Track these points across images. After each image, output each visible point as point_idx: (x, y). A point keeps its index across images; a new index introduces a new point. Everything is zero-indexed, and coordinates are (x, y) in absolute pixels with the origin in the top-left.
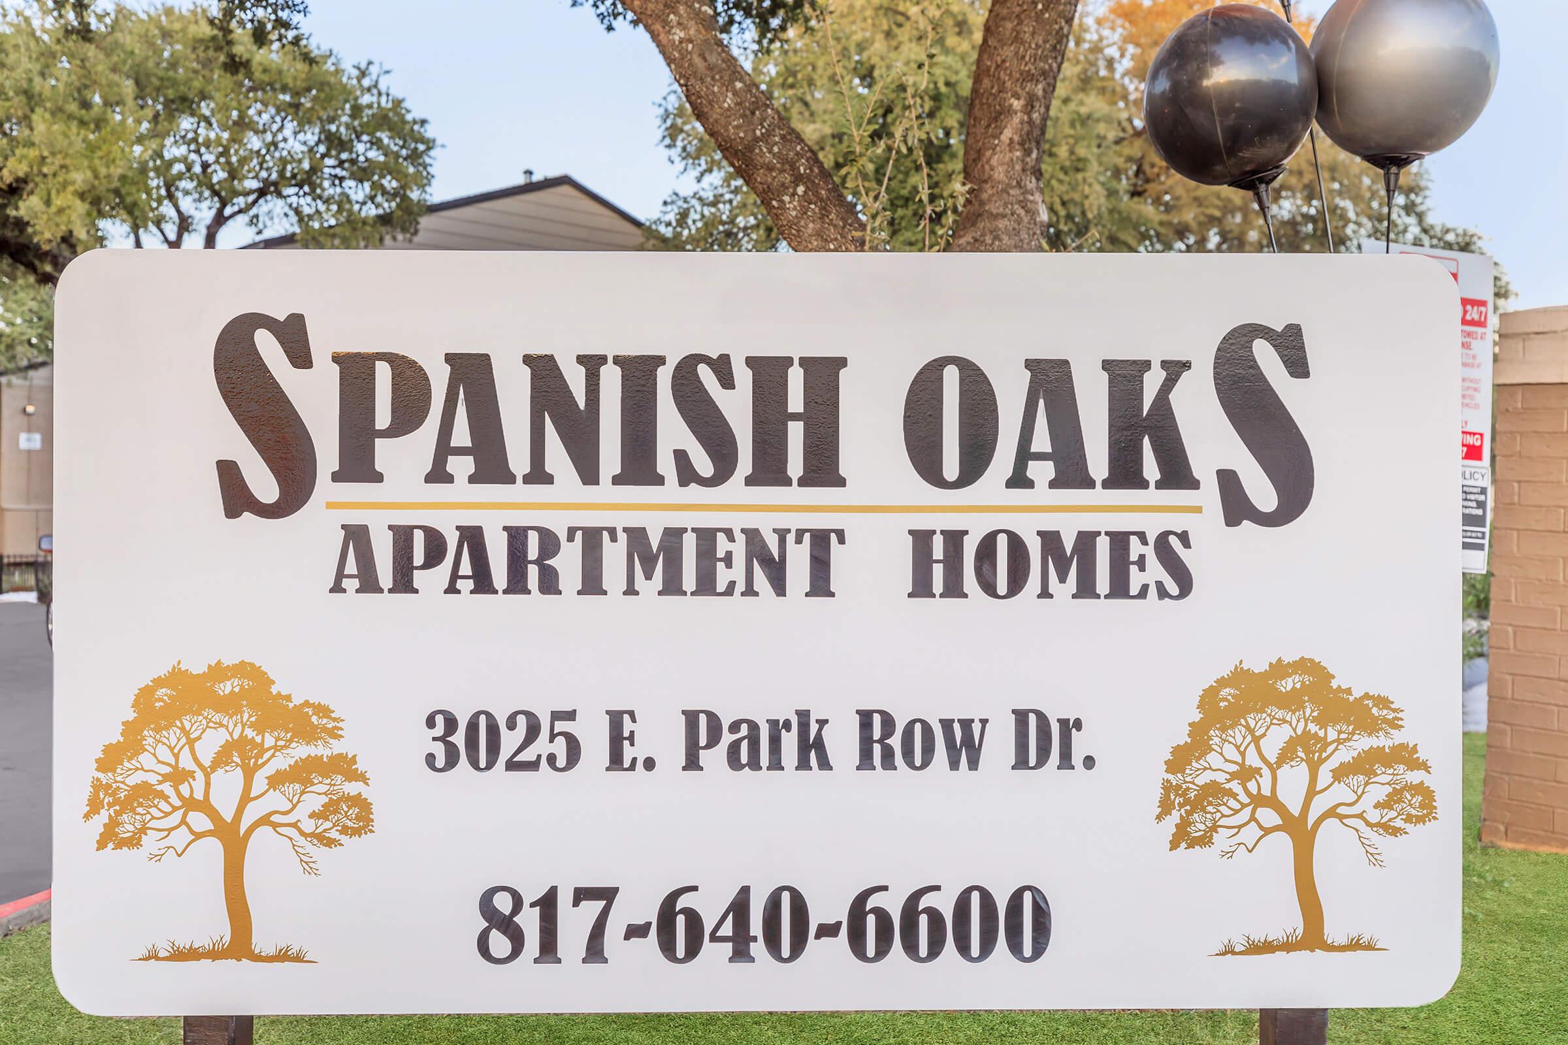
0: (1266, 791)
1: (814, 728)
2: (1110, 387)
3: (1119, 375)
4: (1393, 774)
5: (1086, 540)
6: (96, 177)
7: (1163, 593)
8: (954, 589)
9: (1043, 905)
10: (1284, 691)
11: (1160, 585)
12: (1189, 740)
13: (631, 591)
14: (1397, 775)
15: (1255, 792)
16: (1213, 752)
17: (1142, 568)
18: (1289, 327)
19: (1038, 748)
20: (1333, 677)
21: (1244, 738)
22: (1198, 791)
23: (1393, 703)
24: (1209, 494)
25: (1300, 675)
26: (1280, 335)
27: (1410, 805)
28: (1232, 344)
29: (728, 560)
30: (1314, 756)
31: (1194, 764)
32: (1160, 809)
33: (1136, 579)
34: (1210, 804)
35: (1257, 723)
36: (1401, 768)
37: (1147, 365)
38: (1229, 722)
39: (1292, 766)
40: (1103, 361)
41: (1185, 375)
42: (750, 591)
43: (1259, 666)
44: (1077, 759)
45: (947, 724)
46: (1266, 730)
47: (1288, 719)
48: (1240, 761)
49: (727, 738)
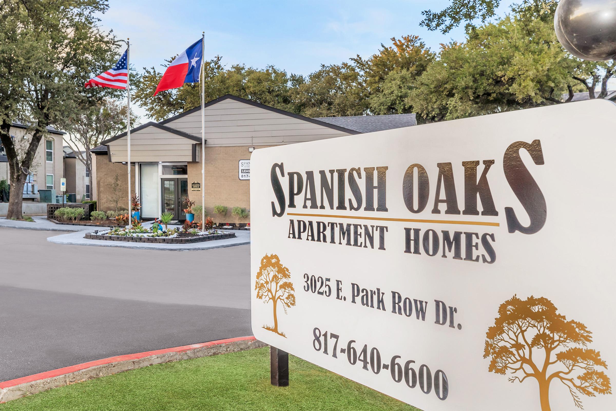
0: (527, 356)
1: (381, 295)
2: (465, 173)
3: (468, 167)
4: (587, 364)
5: (457, 235)
6: (538, 72)
7: (485, 260)
8: (417, 251)
9: (446, 380)
10: (534, 312)
11: (483, 256)
12: (495, 326)
13: (340, 243)
14: (589, 365)
15: (522, 355)
16: (505, 333)
17: (477, 249)
18: (535, 141)
19: (443, 317)
20: (557, 309)
21: (517, 330)
22: (499, 349)
23: (586, 328)
24: (502, 218)
25: (541, 306)
26: (531, 146)
27: (596, 382)
28: (510, 151)
29: (360, 235)
30: (548, 345)
31: (497, 337)
32: (485, 353)
33: (475, 253)
34: (504, 356)
35: (523, 324)
36: (591, 362)
37: (477, 163)
38: (511, 321)
39: (538, 348)
40: (463, 162)
41: (492, 166)
42: (365, 246)
43: (524, 298)
44: (456, 324)
45: (416, 301)
46: (527, 328)
47: (536, 325)
48: (515, 339)
49: (361, 294)
